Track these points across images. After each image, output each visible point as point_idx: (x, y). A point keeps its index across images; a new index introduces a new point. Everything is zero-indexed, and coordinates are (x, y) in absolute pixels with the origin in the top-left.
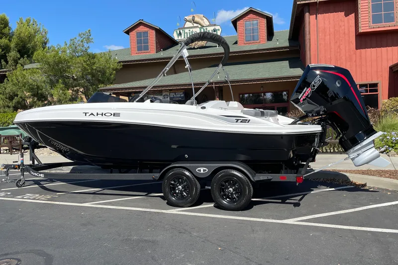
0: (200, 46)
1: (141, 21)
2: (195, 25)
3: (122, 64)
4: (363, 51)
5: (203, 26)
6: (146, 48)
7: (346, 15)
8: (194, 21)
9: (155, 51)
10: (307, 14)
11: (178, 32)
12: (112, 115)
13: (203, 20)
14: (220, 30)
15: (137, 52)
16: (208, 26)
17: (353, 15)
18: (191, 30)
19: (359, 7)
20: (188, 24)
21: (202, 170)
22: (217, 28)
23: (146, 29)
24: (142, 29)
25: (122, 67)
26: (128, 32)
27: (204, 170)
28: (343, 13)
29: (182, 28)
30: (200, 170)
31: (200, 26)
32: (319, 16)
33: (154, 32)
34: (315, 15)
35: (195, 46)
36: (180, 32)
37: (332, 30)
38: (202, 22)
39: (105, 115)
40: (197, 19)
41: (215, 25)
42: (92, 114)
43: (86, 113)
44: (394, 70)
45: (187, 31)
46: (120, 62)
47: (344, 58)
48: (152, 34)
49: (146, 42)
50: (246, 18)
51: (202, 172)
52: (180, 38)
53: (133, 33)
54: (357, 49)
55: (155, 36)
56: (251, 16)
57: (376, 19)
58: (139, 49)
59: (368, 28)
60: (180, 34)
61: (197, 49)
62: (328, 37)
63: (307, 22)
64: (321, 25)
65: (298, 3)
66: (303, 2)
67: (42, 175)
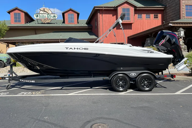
0: (47, 22)
1: (17, 8)
2: (45, 13)
3: (9, 28)
4: (119, 30)
5: (49, 14)
6: (20, 21)
7: (113, 16)
8: (44, 11)
9: (25, 23)
10: (99, 14)
11: (36, 15)
12: (83, 49)
13: (49, 11)
14: (57, 16)
15: (14, 22)
16: (51, 14)
17: (115, 16)
18: (43, 15)
19: (118, 13)
20: (41, 12)
21: (133, 74)
22: (55, 15)
23: (20, 12)
24: (17, 11)
25: (9, 29)
26: (9, 13)
27: (134, 74)
28: (112, 15)
29: (38, 14)
30: (132, 74)
31: (47, 13)
32: (103, 15)
33: (24, 14)
35: (45, 22)
36: (37, 15)
37: (108, 21)
38: (48, 12)
40: (46, 10)
41: (54, 14)
42: (71, 48)
44: (129, 38)
45: (41, 15)
46: (8, 27)
48: (23, 15)
49: (19, 18)
50: (69, 12)
51: (133, 75)
52: (37, 18)
53: (12, 13)
54: (117, 29)
55: (24, 16)
56: (70, 12)
58: (16, 21)
60: (37, 16)
61: (46, 24)
62: (106, 24)
63: (99, 17)
64: (104, 19)
65: (96, 9)
66: (98, 9)
67: (33, 81)
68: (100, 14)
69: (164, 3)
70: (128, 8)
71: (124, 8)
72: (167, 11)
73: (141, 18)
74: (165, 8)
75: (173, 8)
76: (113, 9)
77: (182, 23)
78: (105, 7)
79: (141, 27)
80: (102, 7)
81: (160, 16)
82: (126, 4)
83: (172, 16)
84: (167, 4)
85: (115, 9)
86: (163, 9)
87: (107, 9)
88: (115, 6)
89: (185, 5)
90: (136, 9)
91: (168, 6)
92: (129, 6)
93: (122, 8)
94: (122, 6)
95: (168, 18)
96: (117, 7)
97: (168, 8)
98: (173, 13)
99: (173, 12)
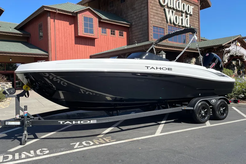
4: (78, 45)
7: (70, 24)
10: (49, 18)
12: (167, 69)
17: (73, 25)
19: (78, 22)
28: (68, 23)
30: (213, 101)
32: (56, 20)
34: (53, 20)
37: (63, 30)
39: (162, 69)
42: (153, 68)
43: (148, 67)
47: (69, 48)
51: (214, 102)
54: (75, 44)
57: (86, 31)
59: (82, 34)
62: (60, 34)
63: (49, 22)
64: (57, 26)
65: (45, 9)
66: (48, 10)
67: (92, 122)
68: (51, 18)
69: (128, 20)
70: (90, 17)
71: (86, 16)
72: (133, 29)
73: (105, 33)
74: (131, 25)
75: (140, 27)
76: (71, 15)
77: (165, 46)
78: (59, 10)
79: (106, 45)
80: (55, 9)
81: (125, 34)
82: (88, 12)
83: (139, 36)
84: (133, 21)
85: (73, 15)
86: (129, 26)
87: (62, 13)
88: (75, 12)
89: (153, 26)
90: (100, 20)
91: (134, 23)
92: (92, 15)
93: (84, 15)
94: (83, 13)
95: (134, 37)
96: (77, 13)
97: (134, 26)
98: (140, 33)
99: (140, 31)
